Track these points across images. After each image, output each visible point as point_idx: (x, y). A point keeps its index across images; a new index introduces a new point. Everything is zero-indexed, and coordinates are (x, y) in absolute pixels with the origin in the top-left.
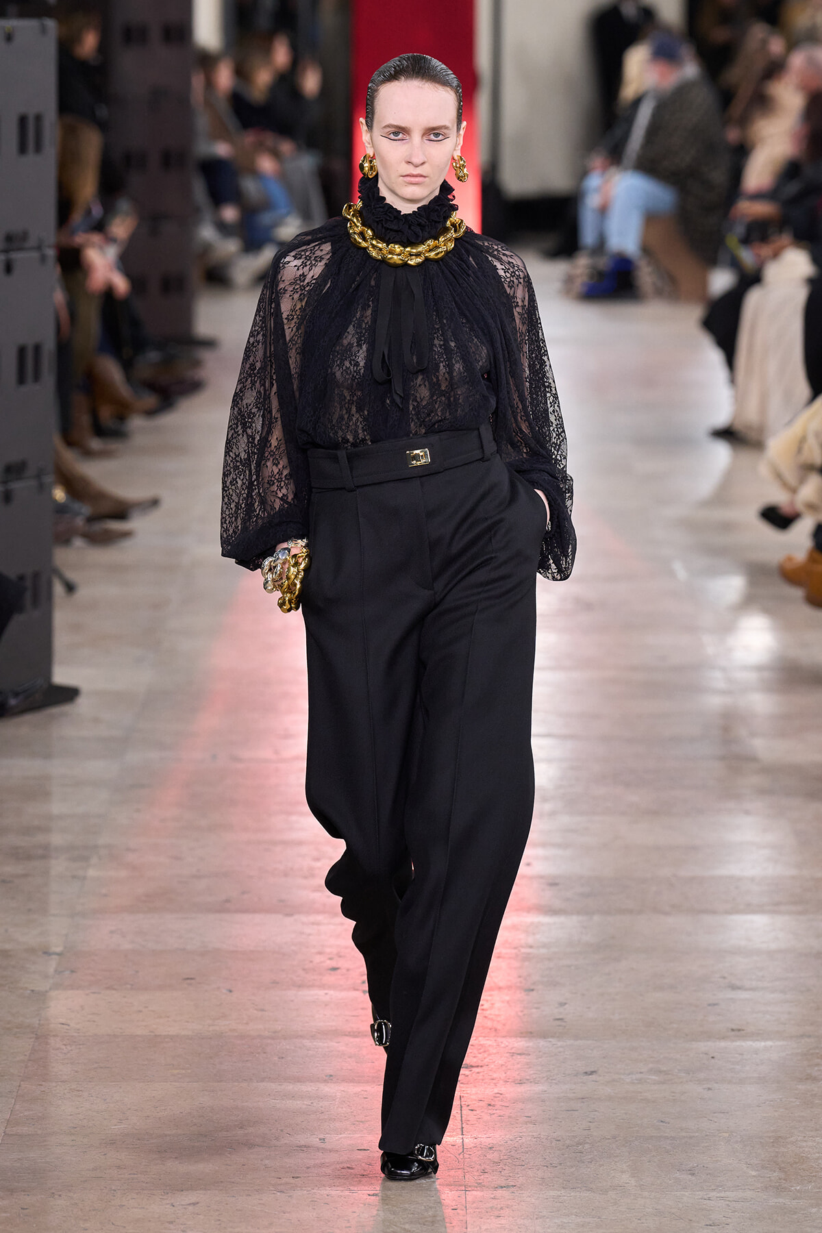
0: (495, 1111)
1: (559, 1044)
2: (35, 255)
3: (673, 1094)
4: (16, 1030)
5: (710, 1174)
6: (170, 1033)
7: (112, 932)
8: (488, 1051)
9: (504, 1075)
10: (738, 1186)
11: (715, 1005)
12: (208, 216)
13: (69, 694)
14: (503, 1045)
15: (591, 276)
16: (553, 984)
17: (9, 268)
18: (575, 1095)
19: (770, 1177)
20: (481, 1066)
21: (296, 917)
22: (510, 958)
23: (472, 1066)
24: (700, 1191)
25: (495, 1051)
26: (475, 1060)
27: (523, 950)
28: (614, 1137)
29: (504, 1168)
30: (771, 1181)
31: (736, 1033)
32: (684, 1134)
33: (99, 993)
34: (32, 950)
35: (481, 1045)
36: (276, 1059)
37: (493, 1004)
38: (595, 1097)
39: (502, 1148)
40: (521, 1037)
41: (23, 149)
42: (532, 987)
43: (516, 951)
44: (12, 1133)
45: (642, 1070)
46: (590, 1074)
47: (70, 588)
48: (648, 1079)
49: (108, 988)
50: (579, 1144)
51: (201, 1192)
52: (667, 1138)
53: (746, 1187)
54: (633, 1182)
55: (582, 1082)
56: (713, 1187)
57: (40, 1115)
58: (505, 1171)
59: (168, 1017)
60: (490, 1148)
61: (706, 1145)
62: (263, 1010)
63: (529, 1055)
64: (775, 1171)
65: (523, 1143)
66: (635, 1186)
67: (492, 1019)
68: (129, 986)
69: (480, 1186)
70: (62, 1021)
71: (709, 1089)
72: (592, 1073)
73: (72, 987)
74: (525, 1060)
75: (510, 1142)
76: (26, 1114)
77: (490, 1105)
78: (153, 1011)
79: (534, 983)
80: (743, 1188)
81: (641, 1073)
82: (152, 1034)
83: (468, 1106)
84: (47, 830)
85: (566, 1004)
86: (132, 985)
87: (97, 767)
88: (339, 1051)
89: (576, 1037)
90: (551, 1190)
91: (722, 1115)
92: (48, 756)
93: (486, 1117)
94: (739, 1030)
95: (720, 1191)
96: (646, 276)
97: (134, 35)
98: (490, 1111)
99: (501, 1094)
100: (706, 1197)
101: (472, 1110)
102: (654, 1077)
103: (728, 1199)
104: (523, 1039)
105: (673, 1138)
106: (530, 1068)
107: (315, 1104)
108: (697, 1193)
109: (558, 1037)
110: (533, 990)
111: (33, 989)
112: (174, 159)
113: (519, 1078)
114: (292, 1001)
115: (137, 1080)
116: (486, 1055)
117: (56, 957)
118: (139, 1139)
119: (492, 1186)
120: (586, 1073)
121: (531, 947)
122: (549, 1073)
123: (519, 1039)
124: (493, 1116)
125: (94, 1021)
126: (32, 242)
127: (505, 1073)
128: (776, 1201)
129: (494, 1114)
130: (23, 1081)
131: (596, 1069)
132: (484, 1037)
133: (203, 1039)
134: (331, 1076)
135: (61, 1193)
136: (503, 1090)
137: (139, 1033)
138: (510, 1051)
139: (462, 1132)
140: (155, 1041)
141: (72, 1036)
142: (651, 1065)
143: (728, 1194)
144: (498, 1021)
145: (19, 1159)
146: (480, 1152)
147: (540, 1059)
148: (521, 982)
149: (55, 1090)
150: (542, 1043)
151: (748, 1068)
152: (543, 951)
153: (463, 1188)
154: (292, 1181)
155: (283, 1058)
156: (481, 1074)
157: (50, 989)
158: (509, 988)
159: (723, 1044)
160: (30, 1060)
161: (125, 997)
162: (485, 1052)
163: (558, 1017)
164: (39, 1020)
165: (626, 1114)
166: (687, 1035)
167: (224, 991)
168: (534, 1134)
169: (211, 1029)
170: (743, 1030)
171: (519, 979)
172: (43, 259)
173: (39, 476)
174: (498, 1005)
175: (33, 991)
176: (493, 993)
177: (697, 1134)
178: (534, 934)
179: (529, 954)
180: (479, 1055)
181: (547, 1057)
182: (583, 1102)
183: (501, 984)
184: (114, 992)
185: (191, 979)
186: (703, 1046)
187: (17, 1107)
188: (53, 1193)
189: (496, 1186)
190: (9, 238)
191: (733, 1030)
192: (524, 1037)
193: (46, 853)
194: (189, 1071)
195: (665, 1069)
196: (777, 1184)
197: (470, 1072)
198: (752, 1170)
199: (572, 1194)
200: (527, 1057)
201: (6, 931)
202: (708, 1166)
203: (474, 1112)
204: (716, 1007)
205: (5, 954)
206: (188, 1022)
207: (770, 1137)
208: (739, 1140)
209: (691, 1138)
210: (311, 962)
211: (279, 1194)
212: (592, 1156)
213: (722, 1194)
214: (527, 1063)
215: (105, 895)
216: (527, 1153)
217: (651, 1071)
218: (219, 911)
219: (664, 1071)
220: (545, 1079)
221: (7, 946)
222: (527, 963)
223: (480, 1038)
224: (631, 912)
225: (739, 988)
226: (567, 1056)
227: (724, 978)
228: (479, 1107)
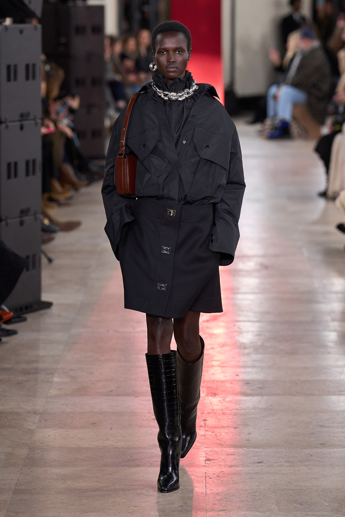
0: (220, 479)
1: (248, 450)
2: (33, 122)
3: (294, 471)
4: (21, 445)
5: (309, 505)
6: (85, 447)
7: (63, 404)
8: (218, 453)
9: (224, 463)
10: (320, 510)
11: (313, 433)
12: (112, 104)
13: (48, 305)
14: (224, 451)
15: (272, 129)
16: (246, 425)
17: (22, 128)
18: (252, 472)
19: (334, 506)
20: (215, 460)
21: (140, 397)
22: (228, 414)
23: (211, 460)
24: (304, 512)
25: (221, 453)
26: (212, 457)
27: (234, 411)
28: (269, 489)
29: (223, 502)
30: (334, 507)
31: (321, 445)
32: (298, 488)
33: (56, 430)
34: (29, 412)
35: (215, 451)
36: (130, 457)
37: (221, 434)
38: (262, 472)
39: (222, 494)
40: (231, 447)
41: (27, 78)
42: (237, 427)
43: (231, 411)
44: (18, 489)
45: (282, 461)
46: (260, 463)
47: (50, 260)
48: (285, 465)
49: (60, 428)
50: (254, 492)
51: (96, 513)
52: (291, 489)
53: (324, 510)
54: (276, 508)
55: (256, 466)
56: (310, 510)
57: (30, 481)
58: (223, 504)
59: (85, 440)
60: (217, 494)
61: (308, 492)
62: (124, 437)
63: (235, 455)
64: (336, 504)
65: (231, 492)
66: (277, 510)
67: (220, 440)
68: (69, 427)
69: (213, 510)
70: (41, 442)
71: (310, 469)
72: (261, 462)
73: (45, 427)
74: (233, 457)
75: (225, 492)
76: (24, 480)
77: (218, 476)
78: (78, 437)
79: (238, 425)
80: (322, 510)
81: (281, 462)
82: (78, 447)
83: (209, 476)
84: (37, 362)
85: (251, 433)
86: (70, 426)
87: (58, 336)
88: (156, 454)
89: (255, 447)
90: (242, 511)
91: (314, 480)
92: (39, 331)
93: (216, 481)
94: (323, 444)
95: (313, 512)
96: (295, 129)
97: (80, 30)
98: (218, 479)
99: (223, 471)
100: (306, 514)
101: (210, 478)
102: (286, 464)
103: (316, 515)
104: (233, 448)
105: (294, 490)
106: (235, 460)
107: (145, 476)
108: (303, 513)
109: (247, 447)
110: (237, 428)
111: (28, 428)
112: (97, 82)
113: (230, 464)
114: (136, 433)
115: (71, 466)
116: (217, 455)
117: (40, 415)
118: (71, 491)
119: (218, 510)
120: (258, 462)
121: (237, 410)
122: (243, 462)
123: (231, 448)
124: (219, 481)
125: (54, 442)
126: (32, 117)
127: (225, 463)
128: (336, 516)
129: (219, 480)
130: (23, 467)
131: (262, 461)
132: (217, 447)
133: (99, 449)
134: (152, 464)
135: (37, 514)
136: (223, 470)
137: (72, 446)
138: (228, 453)
139: (206, 487)
140: (79, 450)
141: (45, 448)
142: (286, 459)
143: (316, 513)
144: (223, 441)
145: (20, 500)
146: (213, 496)
147: (239, 457)
148: (232, 425)
149: (36, 471)
150: (240, 450)
151: (326, 460)
152: (242, 411)
153: (206, 511)
154: (134, 508)
155: (132, 457)
156: (214, 463)
157: (36, 429)
158: (228, 427)
159: (316, 450)
160: (27, 458)
161: (67, 432)
162: (217, 454)
163: (247, 439)
164: (31, 441)
165: (274, 479)
166: (301, 446)
167: (109, 429)
168: (236, 488)
169: (103, 444)
170: (325, 444)
171: (232, 423)
172: (36, 124)
173: (35, 214)
174: (223, 434)
175: (28, 429)
176: (221, 429)
177: (304, 488)
178: (239, 404)
179: (236, 413)
180: (214, 455)
181: (242, 456)
182: (257, 475)
183: (224, 425)
184: (62, 429)
185: (95, 424)
186: (308, 451)
187: (20, 478)
188: (34, 514)
189: (219, 510)
190: (22, 115)
191: (320, 444)
192: (233, 447)
193: (37, 371)
194: (93, 462)
195: (291, 461)
196: (337, 509)
197: (210, 463)
198: (326, 503)
199: (251, 513)
200: (234, 456)
201: (19, 404)
202: (308, 501)
203: (211, 479)
204: (314, 434)
205: (18, 414)
206: (93, 442)
207: (334, 489)
208: (321, 490)
209: (301, 489)
210: (145, 416)
211: (128, 514)
212: (259, 497)
213: (313, 513)
214: (234, 458)
215: (60, 389)
216: (233, 496)
217: (286, 462)
218: (108, 395)
219: (292, 461)
220: (241, 465)
221: (19, 411)
222: (235, 417)
223: (215, 448)
224: (279, 395)
225: (324, 427)
226: (251, 455)
227: (318, 422)
228: (213, 477)
